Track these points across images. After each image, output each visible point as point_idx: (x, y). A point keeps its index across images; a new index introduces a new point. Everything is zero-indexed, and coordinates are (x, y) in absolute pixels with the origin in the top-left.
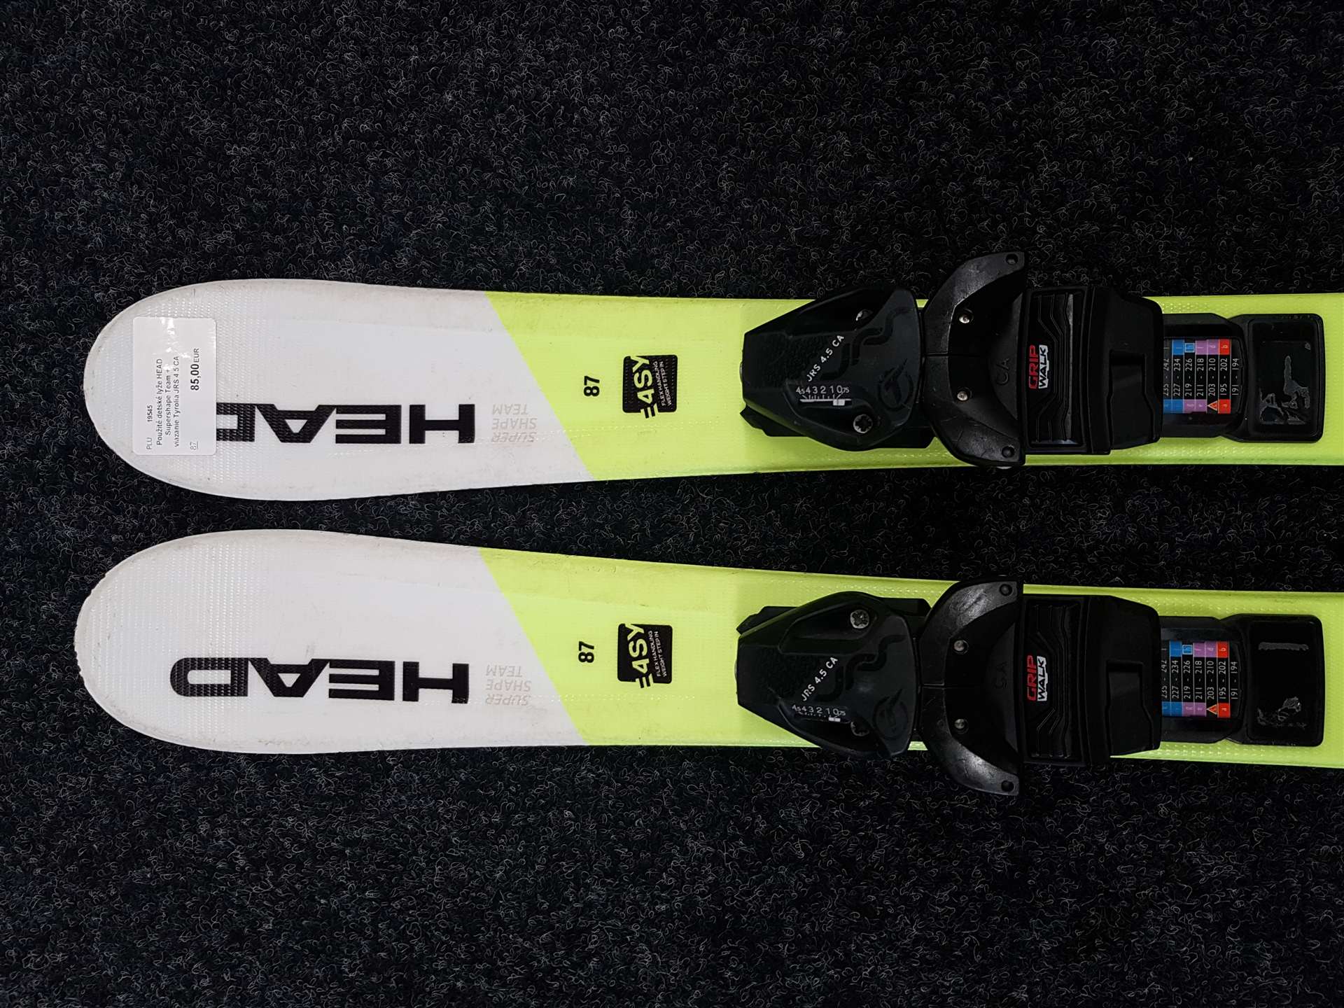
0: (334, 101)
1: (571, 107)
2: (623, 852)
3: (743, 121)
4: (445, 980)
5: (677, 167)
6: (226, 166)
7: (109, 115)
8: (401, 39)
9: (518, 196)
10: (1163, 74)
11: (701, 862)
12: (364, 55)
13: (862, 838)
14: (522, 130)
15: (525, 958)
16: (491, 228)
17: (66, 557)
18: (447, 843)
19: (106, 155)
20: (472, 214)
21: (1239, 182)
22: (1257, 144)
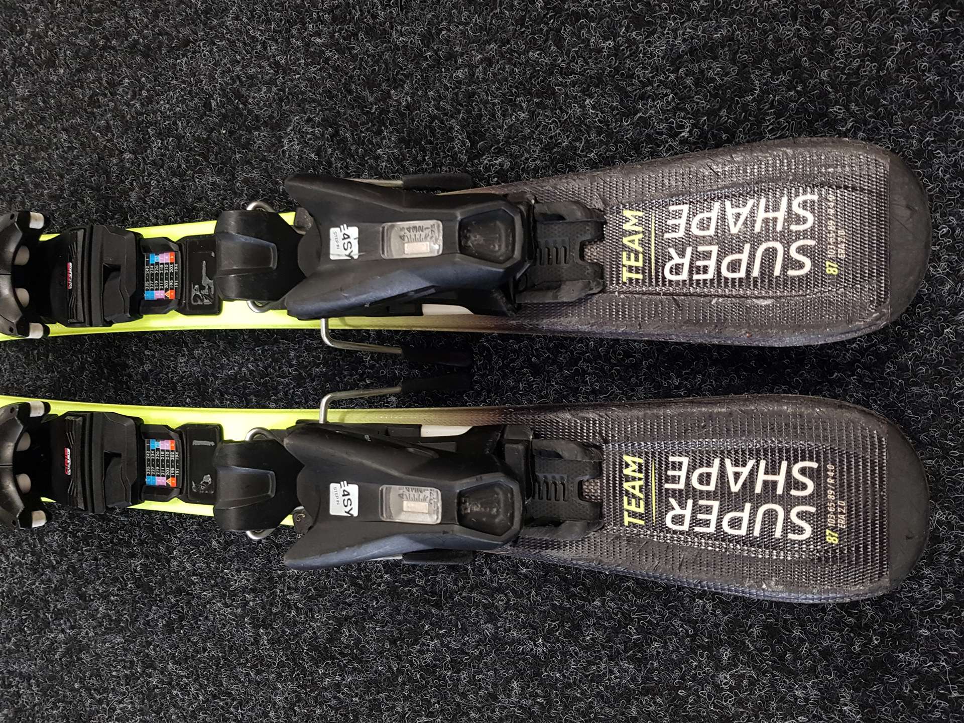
21: (247, 146)
22: (257, 118)
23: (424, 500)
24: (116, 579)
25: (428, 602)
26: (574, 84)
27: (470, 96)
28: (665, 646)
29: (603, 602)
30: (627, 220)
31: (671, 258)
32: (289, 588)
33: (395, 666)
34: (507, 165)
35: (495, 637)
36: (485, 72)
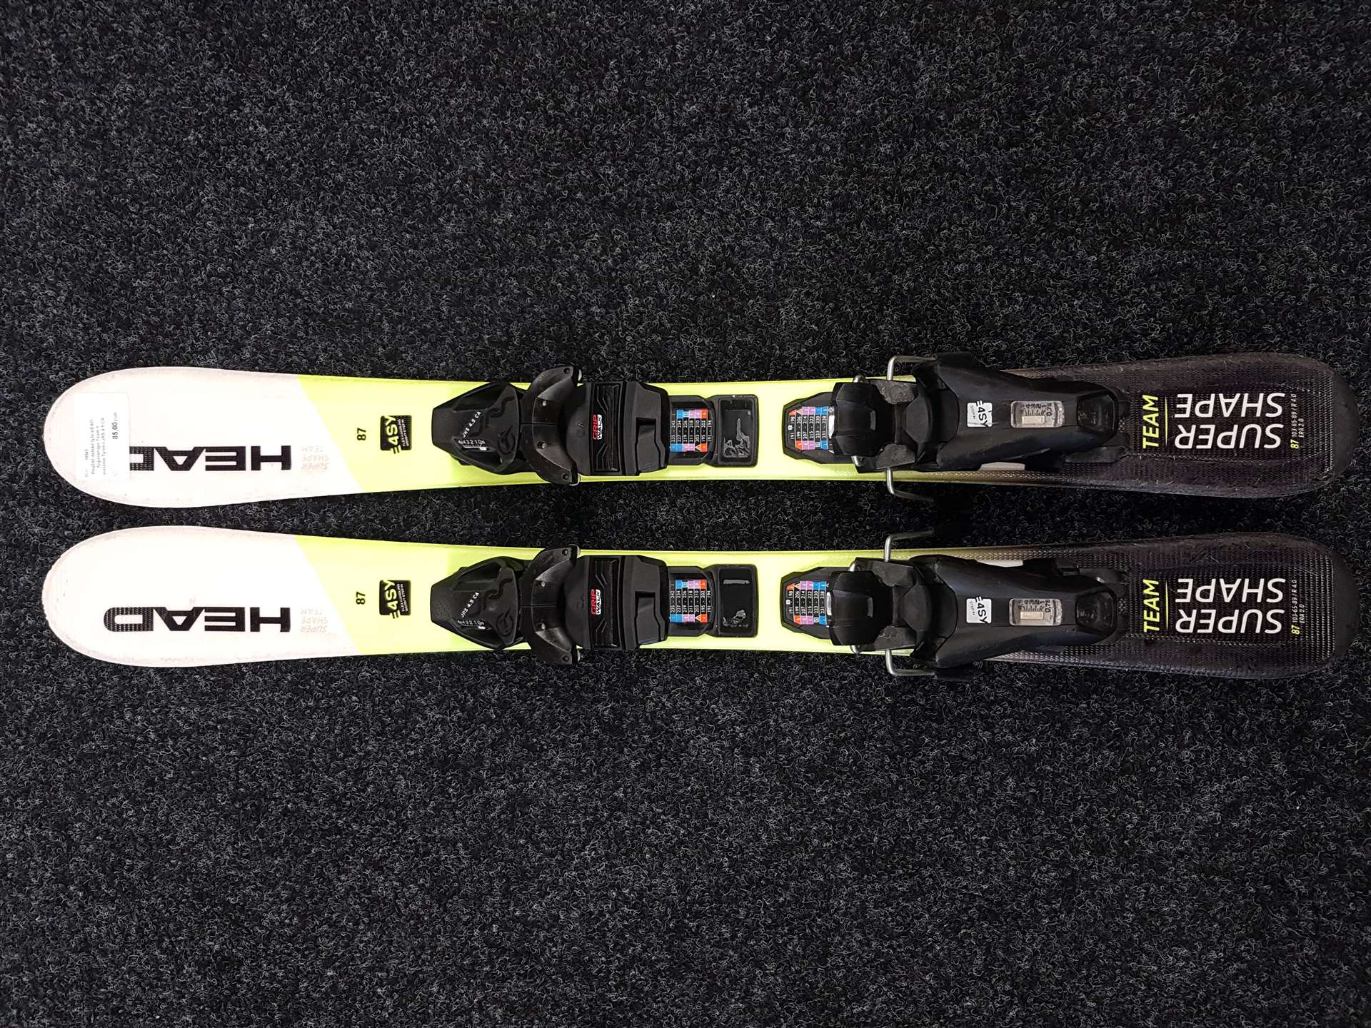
0: (201, 252)
1: (349, 259)
2: (388, 720)
3: (455, 269)
4: (281, 803)
5: (415, 296)
6: (133, 293)
7: (55, 259)
8: (243, 213)
9: (318, 314)
10: (699, 245)
11: (435, 724)
12: (220, 223)
13: (529, 705)
14: (319, 272)
15: (330, 788)
16: (301, 334)
17: (36, 546)
18: (281, 719)
19: (54, 285)
20: (289, 325)
21: (741, 311)
22: (751, 287)
23: (1041, 610)
24: (577, 727)
25: (929, 718)
26: (1063, 287)
27: (969, 287)
28: (1139, 734)
29: (1088, 704)
30: (1145, 403)
31: (1181, 433)
32: (783, 717)
33: (895, 777)
34: (1004, 347)
35: (991, 742)
36: (984, 269)
